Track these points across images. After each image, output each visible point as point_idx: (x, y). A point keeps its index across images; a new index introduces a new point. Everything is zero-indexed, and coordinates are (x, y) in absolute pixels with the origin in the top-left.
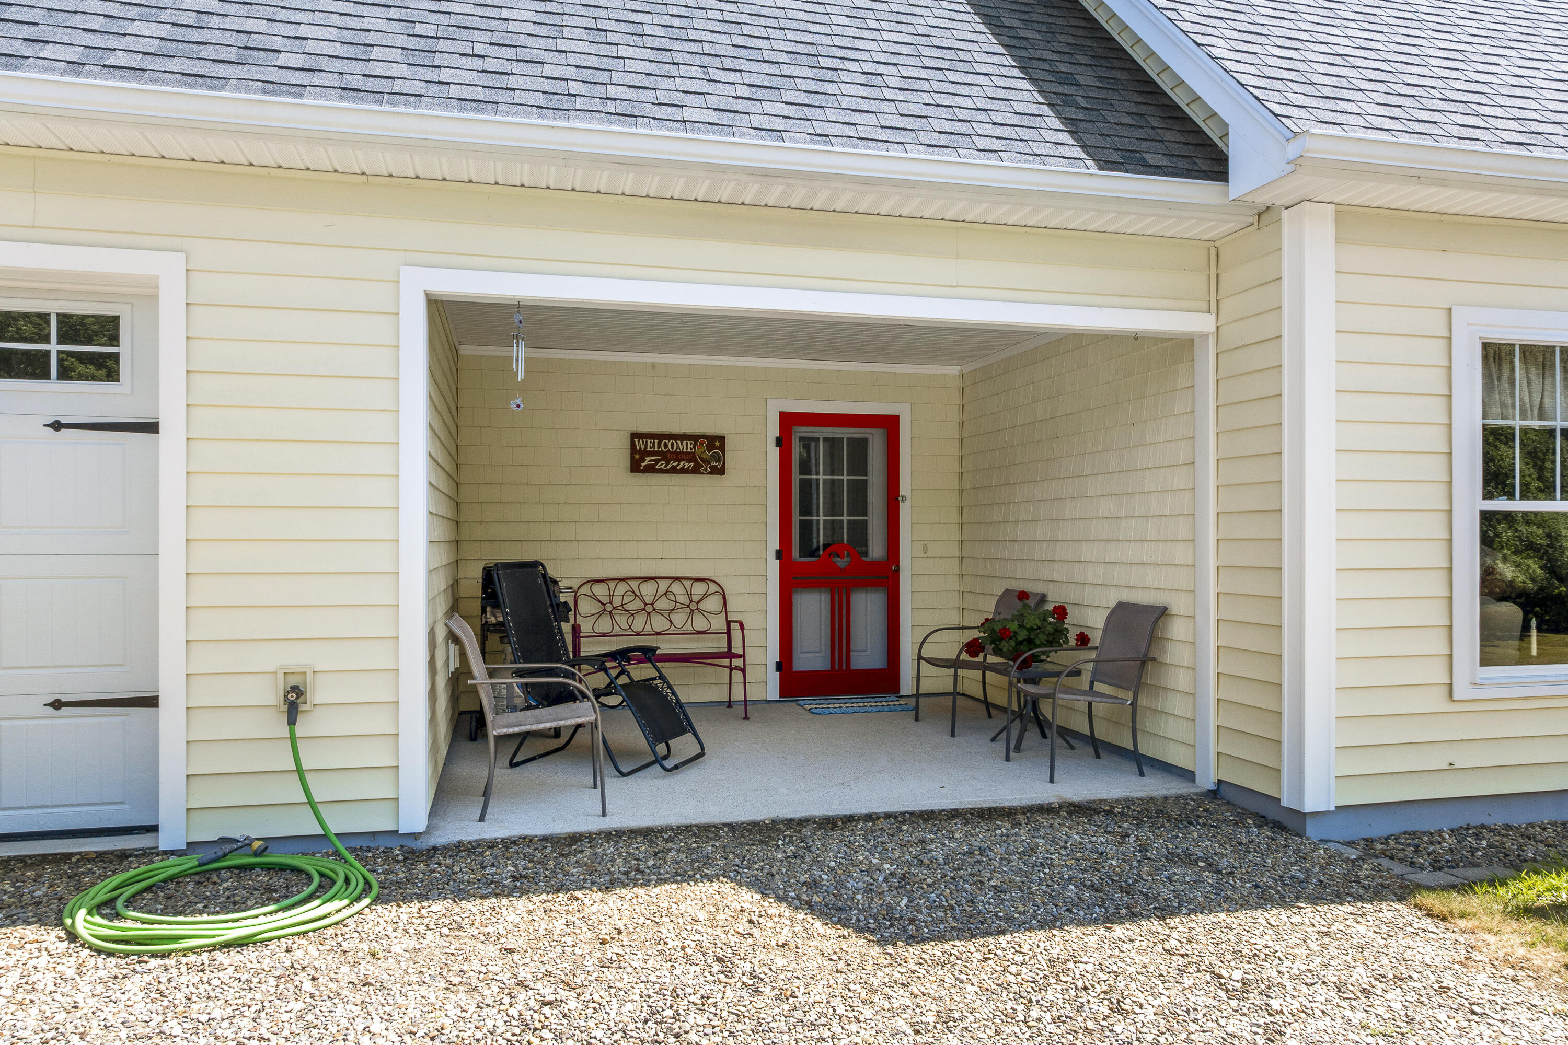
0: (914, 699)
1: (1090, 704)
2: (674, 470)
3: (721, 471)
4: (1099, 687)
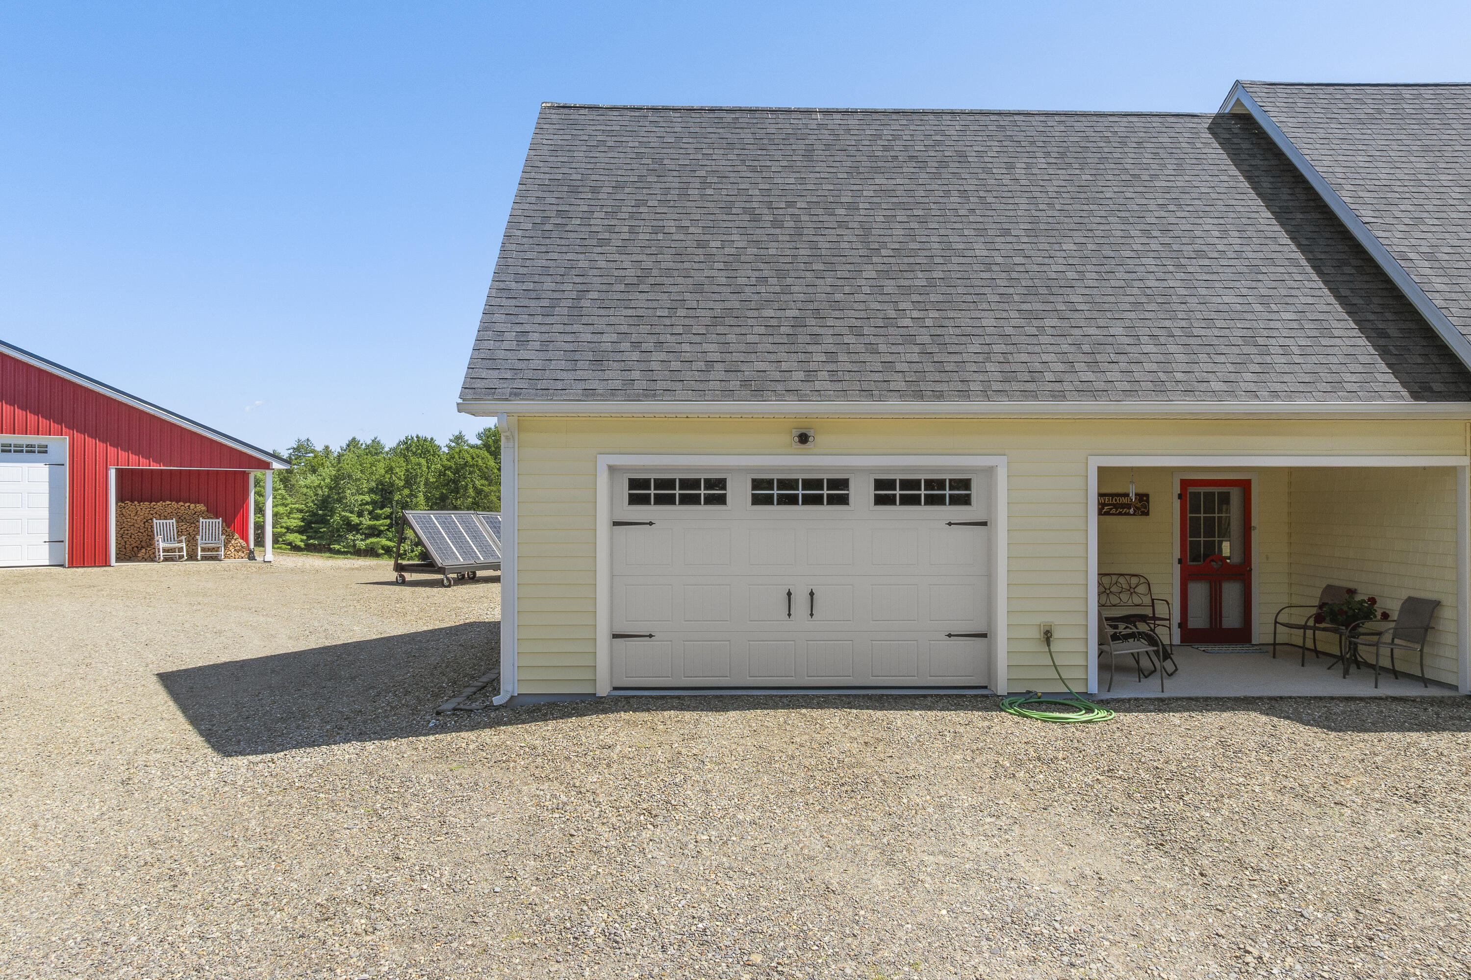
0: (1272, 647)
1: (1392, 650)
2: (1120, 514)
3: (1147, 514)
4: (1397, 641)
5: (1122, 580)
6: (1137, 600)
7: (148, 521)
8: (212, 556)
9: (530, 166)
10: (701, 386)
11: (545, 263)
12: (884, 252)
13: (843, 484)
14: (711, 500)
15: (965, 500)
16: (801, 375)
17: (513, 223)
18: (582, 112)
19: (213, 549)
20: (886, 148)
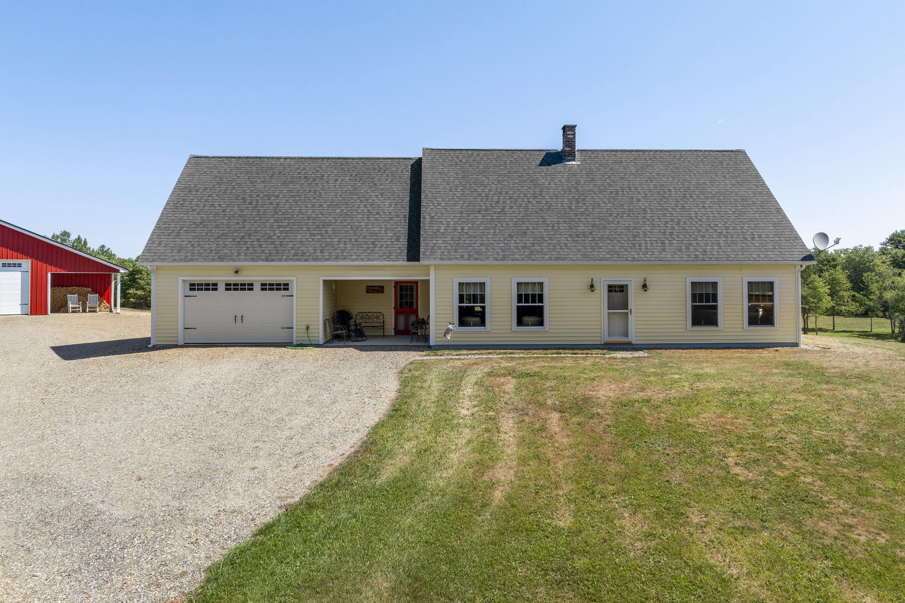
2: (374, 293)
3: (383, 293)
5: (375, 314)
6: (379, 321)
7: (65, 295)
8: (93, 310)
9: (179, 182)
10: (207, 258)
11: (173, 218)
12: (279, 213)
13: (252, 285)
14: (213, 289)
15: (287, 289)
16: (236, 254)
17: (167, 204)
18: (203, 159)
19: (94, 308)
20: (299, 173)
